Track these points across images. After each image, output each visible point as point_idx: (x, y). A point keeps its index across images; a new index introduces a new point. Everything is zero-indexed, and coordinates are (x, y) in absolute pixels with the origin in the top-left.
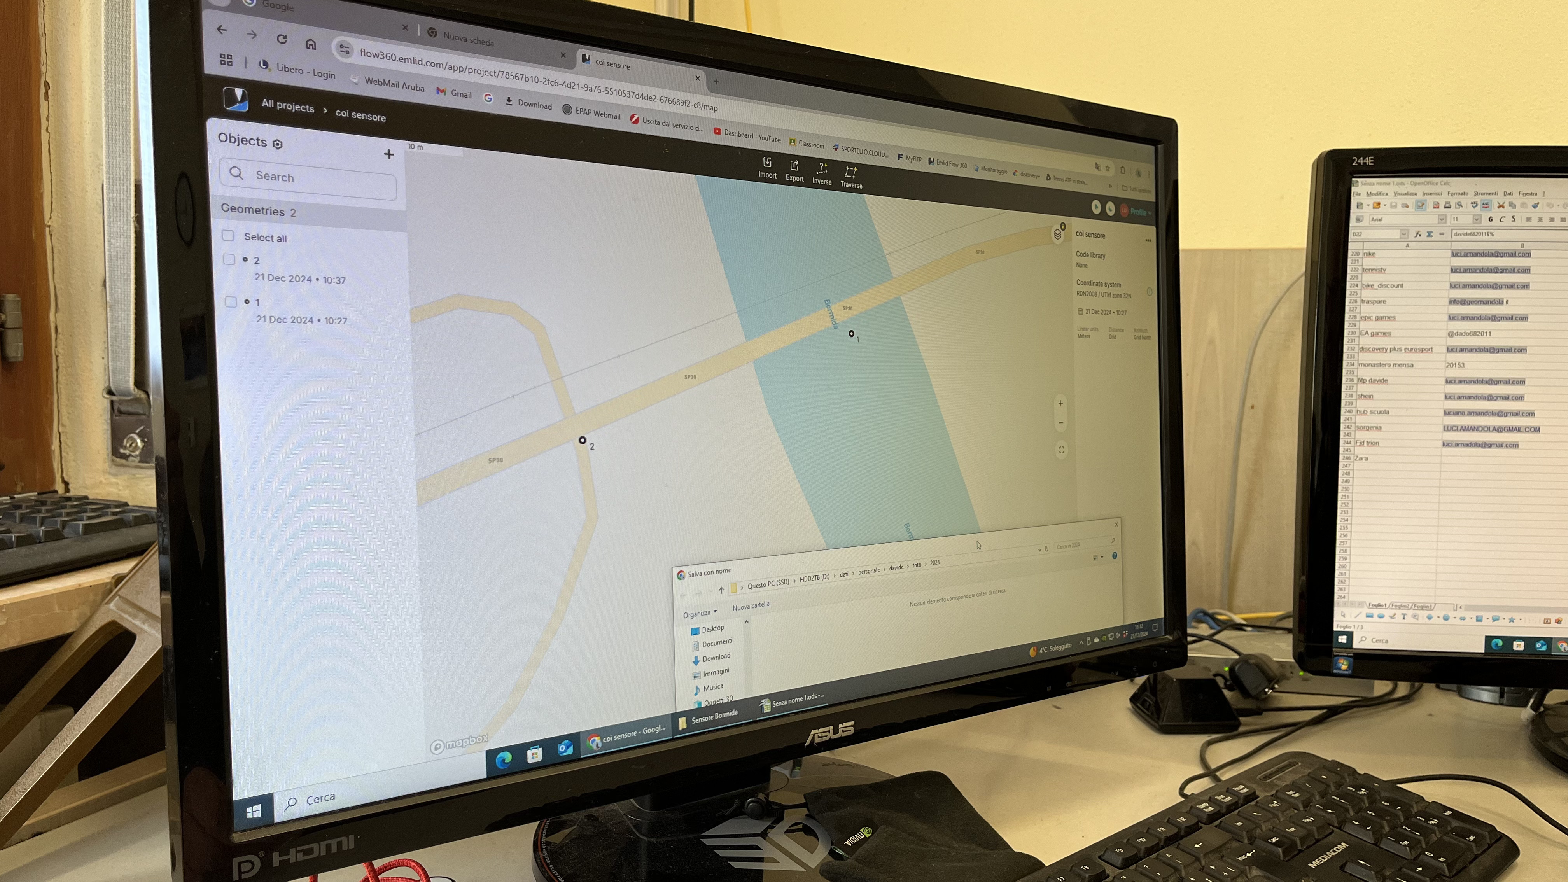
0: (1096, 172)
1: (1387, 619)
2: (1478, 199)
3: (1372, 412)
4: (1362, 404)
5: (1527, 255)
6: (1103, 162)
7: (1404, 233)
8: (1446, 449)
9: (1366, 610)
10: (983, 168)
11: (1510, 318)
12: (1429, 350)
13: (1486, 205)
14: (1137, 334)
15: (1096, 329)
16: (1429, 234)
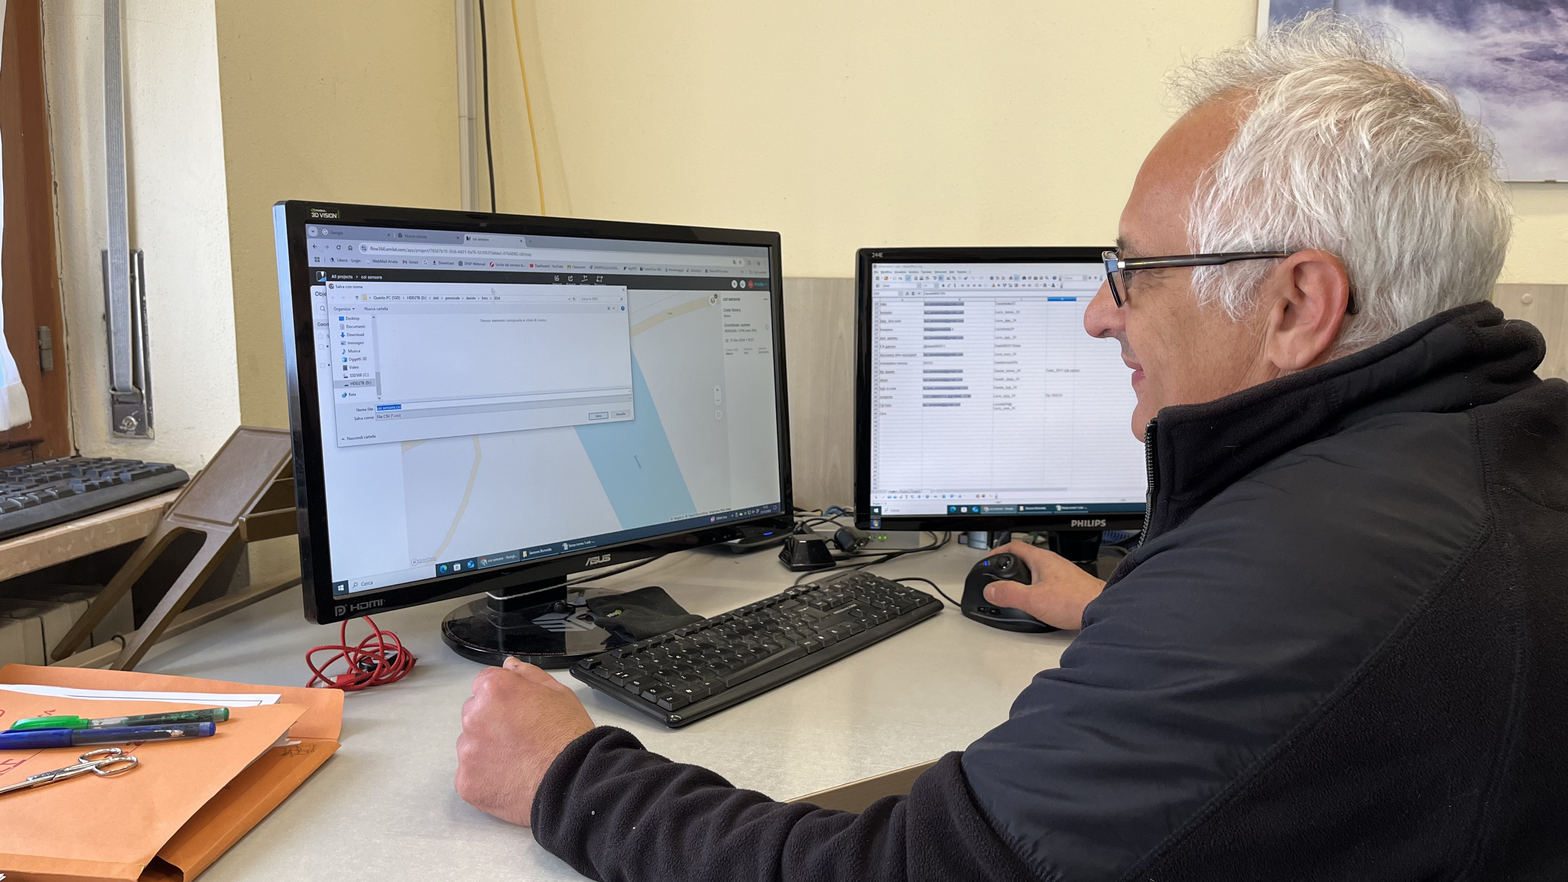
0: (734, 265)
1: (898, 499)
2: (937, 275)
3: (888, 389)
4: (882, 385)
5: (962, 304)
6: (737, 259)
7: (900, 293)
8: (926, 408)
9: (888, 495)
10: (670, 270)
11: (954, 338)
12: (915, 355)
13: (941, 278)
14: (760, 350)
15: (737, 350)
16: (913, 294)
